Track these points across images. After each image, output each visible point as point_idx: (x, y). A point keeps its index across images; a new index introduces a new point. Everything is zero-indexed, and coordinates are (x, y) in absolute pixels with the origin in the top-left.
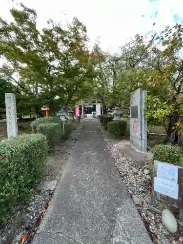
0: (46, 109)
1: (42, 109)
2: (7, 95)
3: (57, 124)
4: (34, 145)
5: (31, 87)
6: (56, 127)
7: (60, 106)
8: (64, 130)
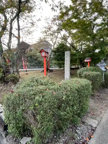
0: (88, 61)
1: (86, 61)
2: (66, 53)
3: (98, 73)
4: (83, 87)
5: (78, 46)
6: (97, 75)
7: (101, 57)
8: (103, 79)
